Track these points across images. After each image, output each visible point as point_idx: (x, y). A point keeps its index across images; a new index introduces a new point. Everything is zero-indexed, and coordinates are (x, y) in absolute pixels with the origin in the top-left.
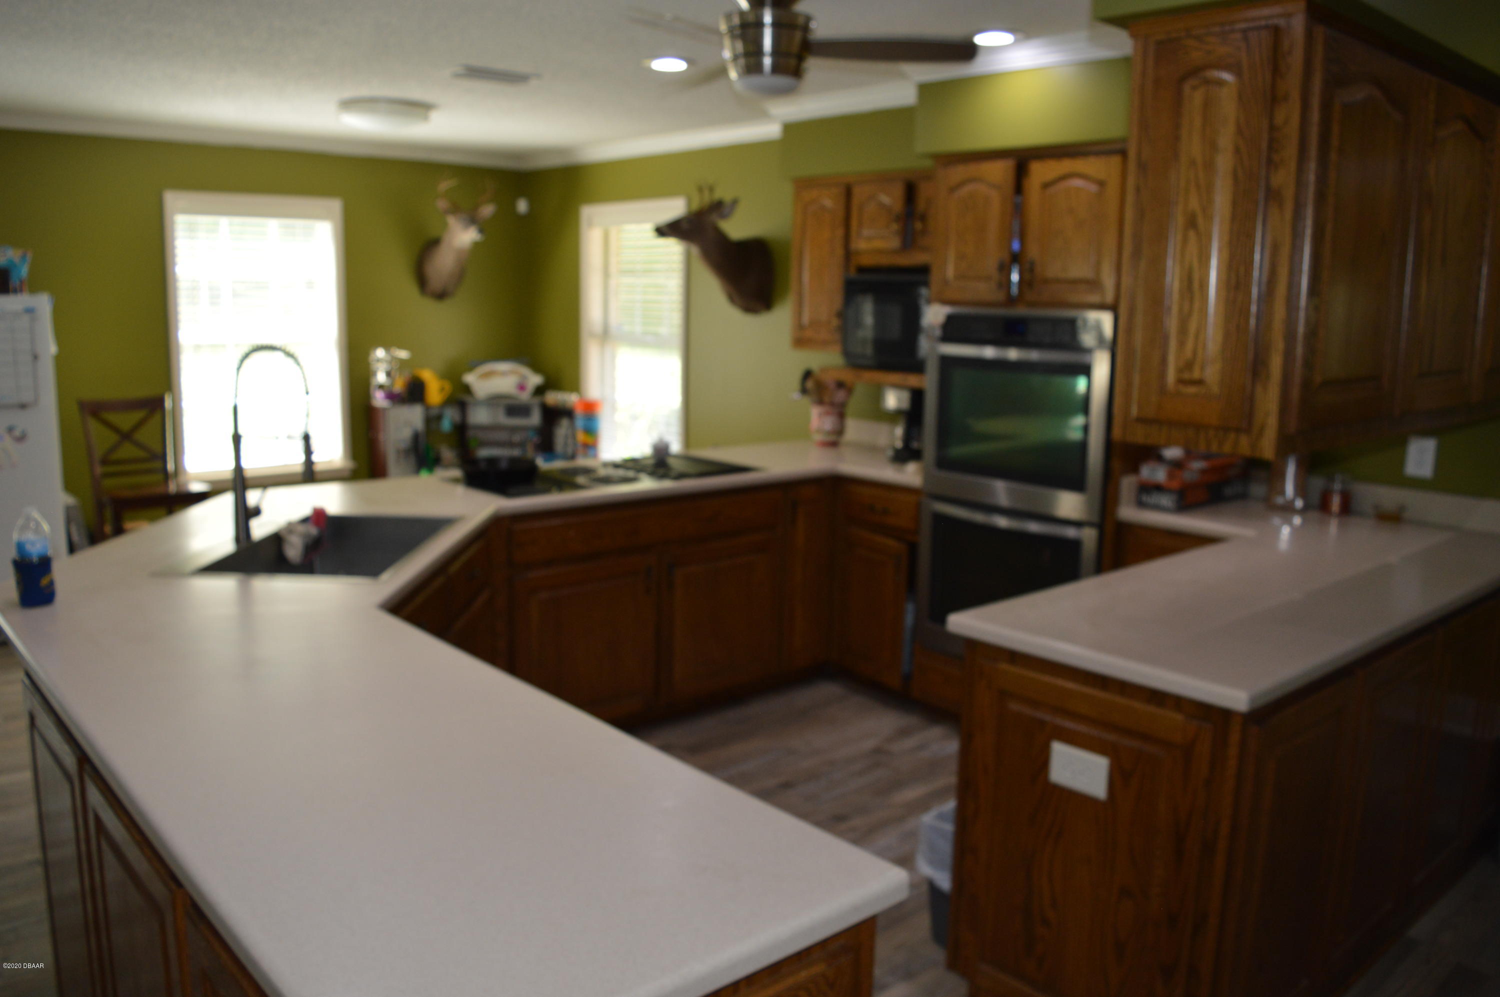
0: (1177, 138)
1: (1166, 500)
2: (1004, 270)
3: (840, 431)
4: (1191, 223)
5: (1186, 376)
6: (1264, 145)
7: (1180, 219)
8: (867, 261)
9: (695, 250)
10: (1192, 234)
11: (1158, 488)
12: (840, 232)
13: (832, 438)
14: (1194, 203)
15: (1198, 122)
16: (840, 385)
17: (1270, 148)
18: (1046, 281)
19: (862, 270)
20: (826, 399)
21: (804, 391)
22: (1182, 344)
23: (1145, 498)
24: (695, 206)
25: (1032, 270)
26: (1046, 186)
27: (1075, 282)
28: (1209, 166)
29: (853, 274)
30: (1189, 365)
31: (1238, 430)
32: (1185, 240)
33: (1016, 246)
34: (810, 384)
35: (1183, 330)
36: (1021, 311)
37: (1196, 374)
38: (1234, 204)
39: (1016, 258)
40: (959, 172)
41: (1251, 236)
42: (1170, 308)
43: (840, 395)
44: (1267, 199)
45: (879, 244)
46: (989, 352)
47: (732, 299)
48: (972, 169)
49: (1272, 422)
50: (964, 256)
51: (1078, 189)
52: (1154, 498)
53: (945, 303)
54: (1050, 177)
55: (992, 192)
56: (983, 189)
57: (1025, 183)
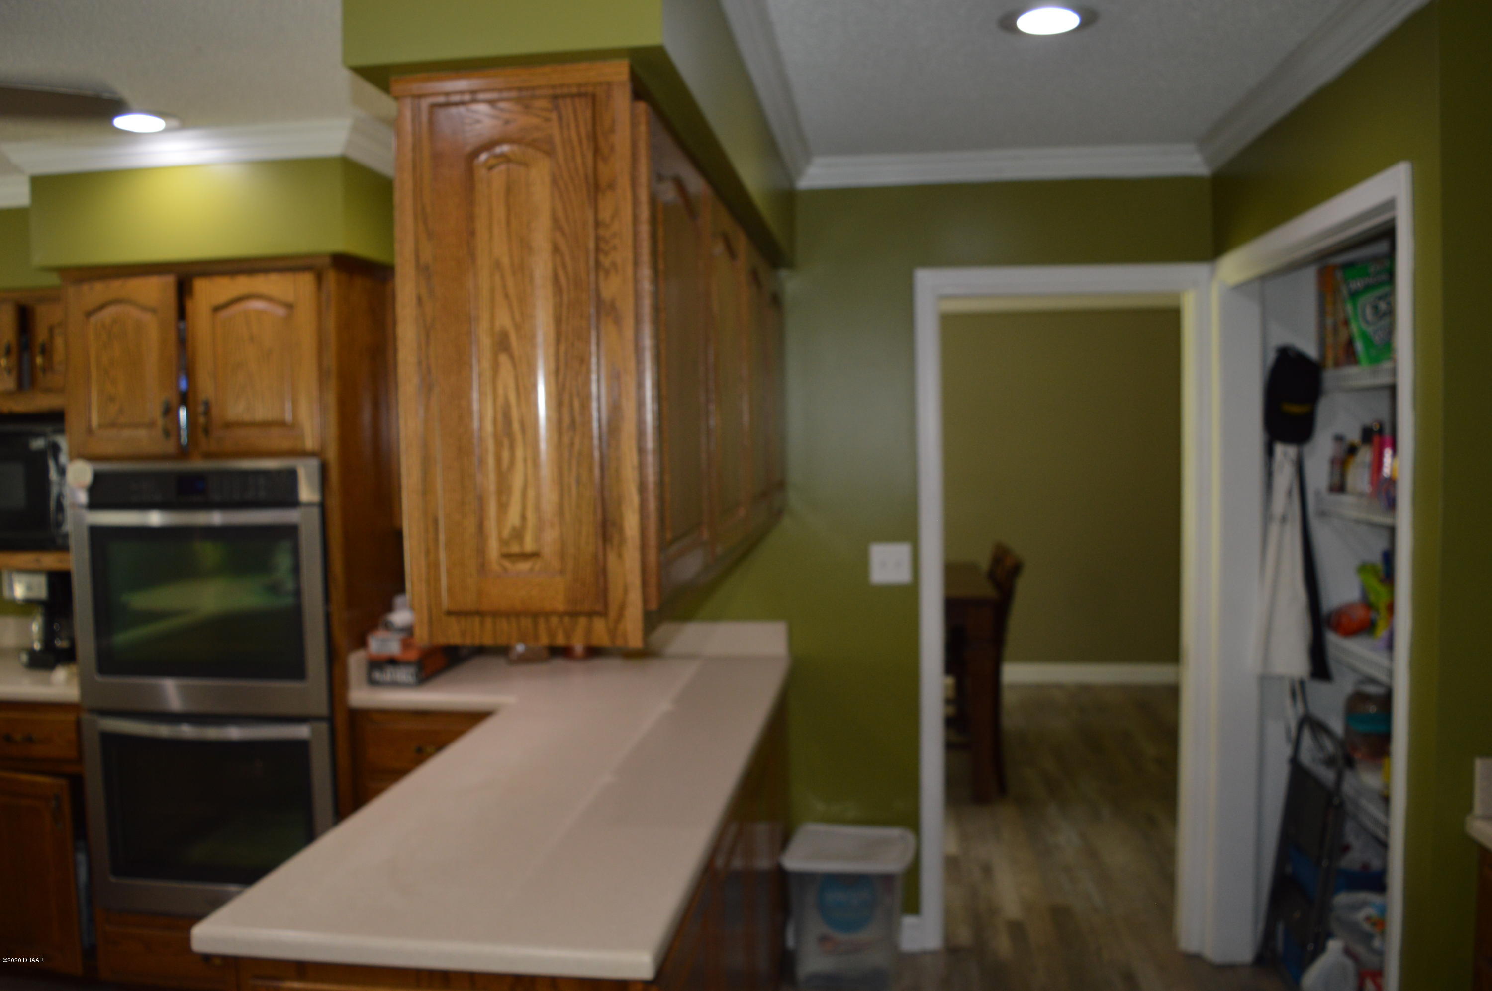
0: (472, 233)
1: (404, 675)
2: (169, 412)
4: (502, 344)
5: (515, 548)
6: (592, 245)
7: (486, 341)
10: (503, 359)
11: (393, 662)
14: (504, 320)
15: (500, 212)
17: (598, 250)
18: (229, 425)
22: (503, 507)
23: (377, 675)
25: (207, 412)
26: (217, 309)
27: (265, 425)
28: (522, 270)
30: (518, 534)
31: (590, 614)
32: (496, 367)
33: (183, 385)
35: (503, 488)
36: (197, 464)
37: (529, 545)
38: (558, 321)
39: (184, 399)
40: (98, 291)
41: (584, 360)
42: (482, 462)
44: (598, 313)
46: (155, 518)
48: (116, 288)
49: (635, 598)
50: (112, 399)
51: (260, 313)
52: (389, 674)
53: (90, 458)
54: (222, 298)
55: (147, 317)
56: (135, 312)
57: (190, 305)
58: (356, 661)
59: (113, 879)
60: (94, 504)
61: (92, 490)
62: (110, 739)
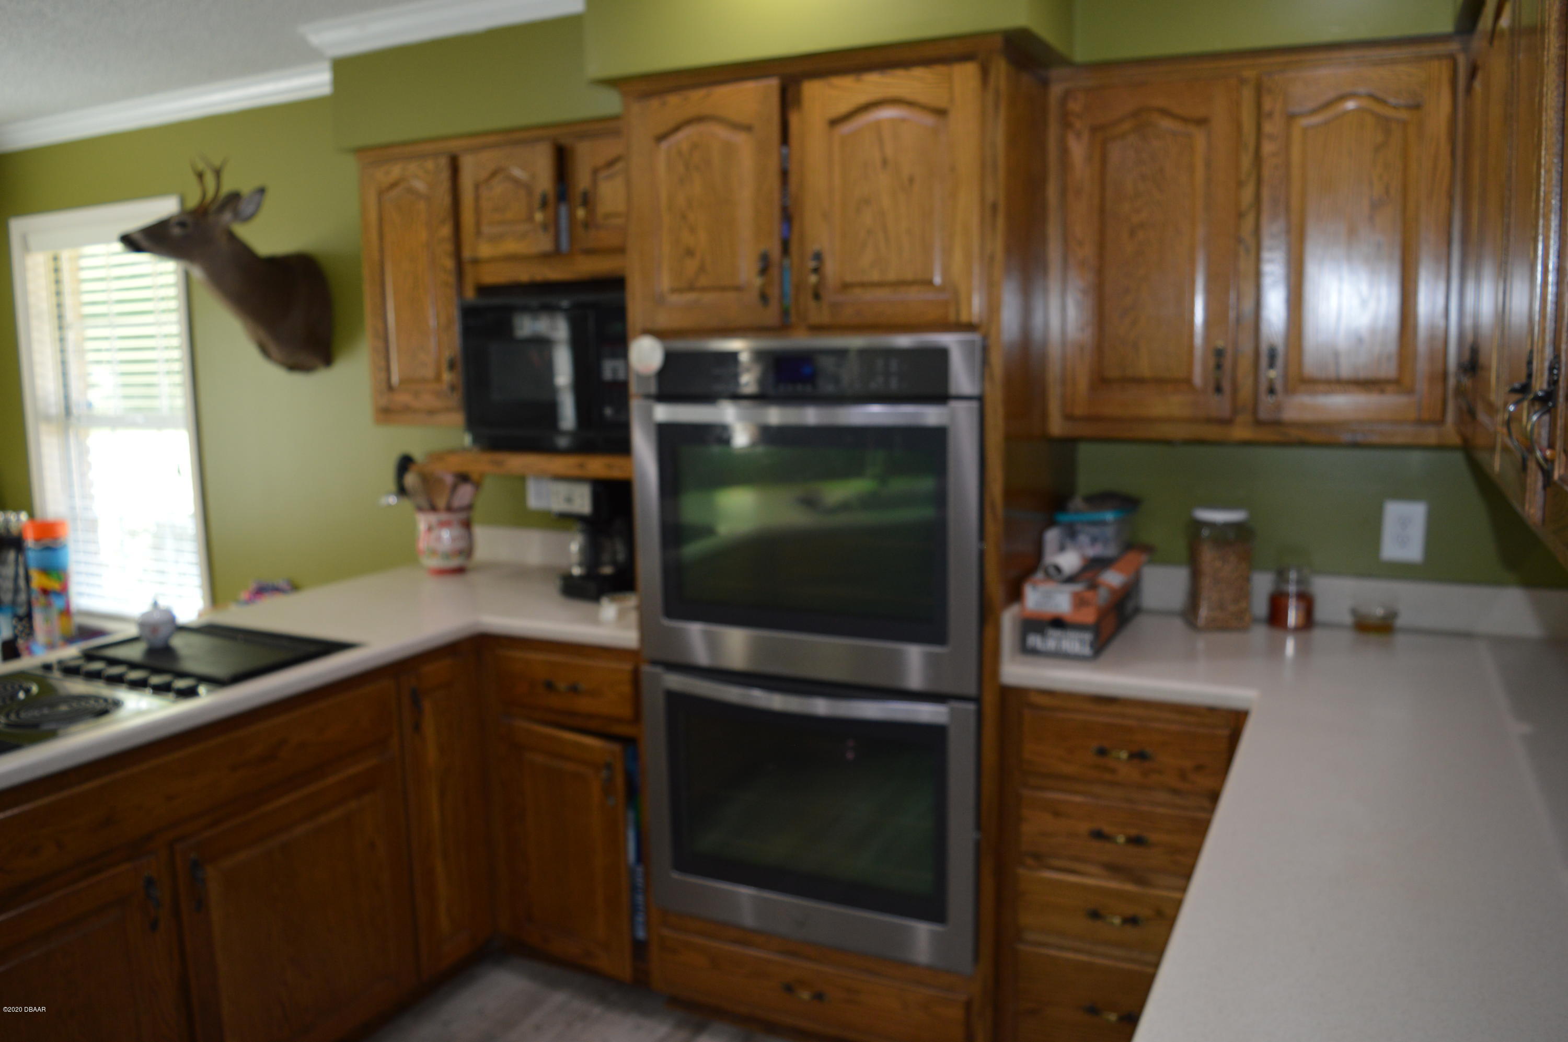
1: (1074, 643)
2: (771, 269)
3: (468, 552)
8: (493, 276)
9: (197, 273)
11: (1058, 623)
12: (446, 231)
13: (455, 562)
16: (463, 478)
18: (849, 287)
19: (483, 290)
20: (441, 502)
21: (402, 491)
23: (1034, 640)
24: (193, 202)
25: (819, 268)
26: (835, 122)
27: (902, 285)
29: (470, 294)
34: (410, 479)
36: (802, 341)
40: (672, 107)
43: (465, 493)
45: (512, 246)
47: (264, 350)
48: (696, 102)
50: (690, 253)
51: (894, 122)
52: (1053, 640)
53: (659, 334)
54: (843, 107)
55: (740, 139)
56: (722, 132)
57: (794, 120)
58: (1009, 619)
59: (676, 875)
60: (664, 397)
61: (663, 374)
62: (675, 699)
